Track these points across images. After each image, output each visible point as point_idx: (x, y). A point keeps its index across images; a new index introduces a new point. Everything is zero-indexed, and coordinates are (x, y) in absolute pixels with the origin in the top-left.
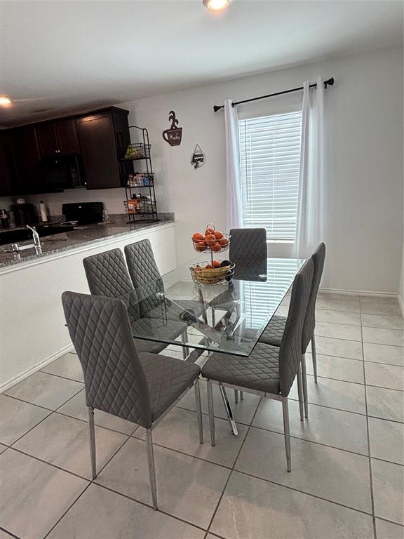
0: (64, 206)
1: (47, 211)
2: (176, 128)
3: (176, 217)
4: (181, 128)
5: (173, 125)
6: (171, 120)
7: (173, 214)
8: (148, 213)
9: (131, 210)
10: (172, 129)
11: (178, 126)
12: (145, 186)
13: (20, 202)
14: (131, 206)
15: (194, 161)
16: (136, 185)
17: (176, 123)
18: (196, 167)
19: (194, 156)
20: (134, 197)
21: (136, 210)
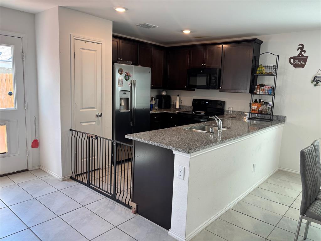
0: (194, 100)
1: (180, 102)
2: (303, 56)
3: (287, 120)
4: (307, 57)
5: (301, 53)
6: (300, 50)
7: (285, 117)
8: (267, 114)
9: (255, 110)
10: (299, 56)
11: (305, 55)
12: (269, 95)
13: (164, 93)
14: (255, 107)
15: (314, 80)
16: (262, 93)
17: (303, 53)
18: (315, 85)
19: (316, 77)
20: (256, 101)
21: (258, 111)
